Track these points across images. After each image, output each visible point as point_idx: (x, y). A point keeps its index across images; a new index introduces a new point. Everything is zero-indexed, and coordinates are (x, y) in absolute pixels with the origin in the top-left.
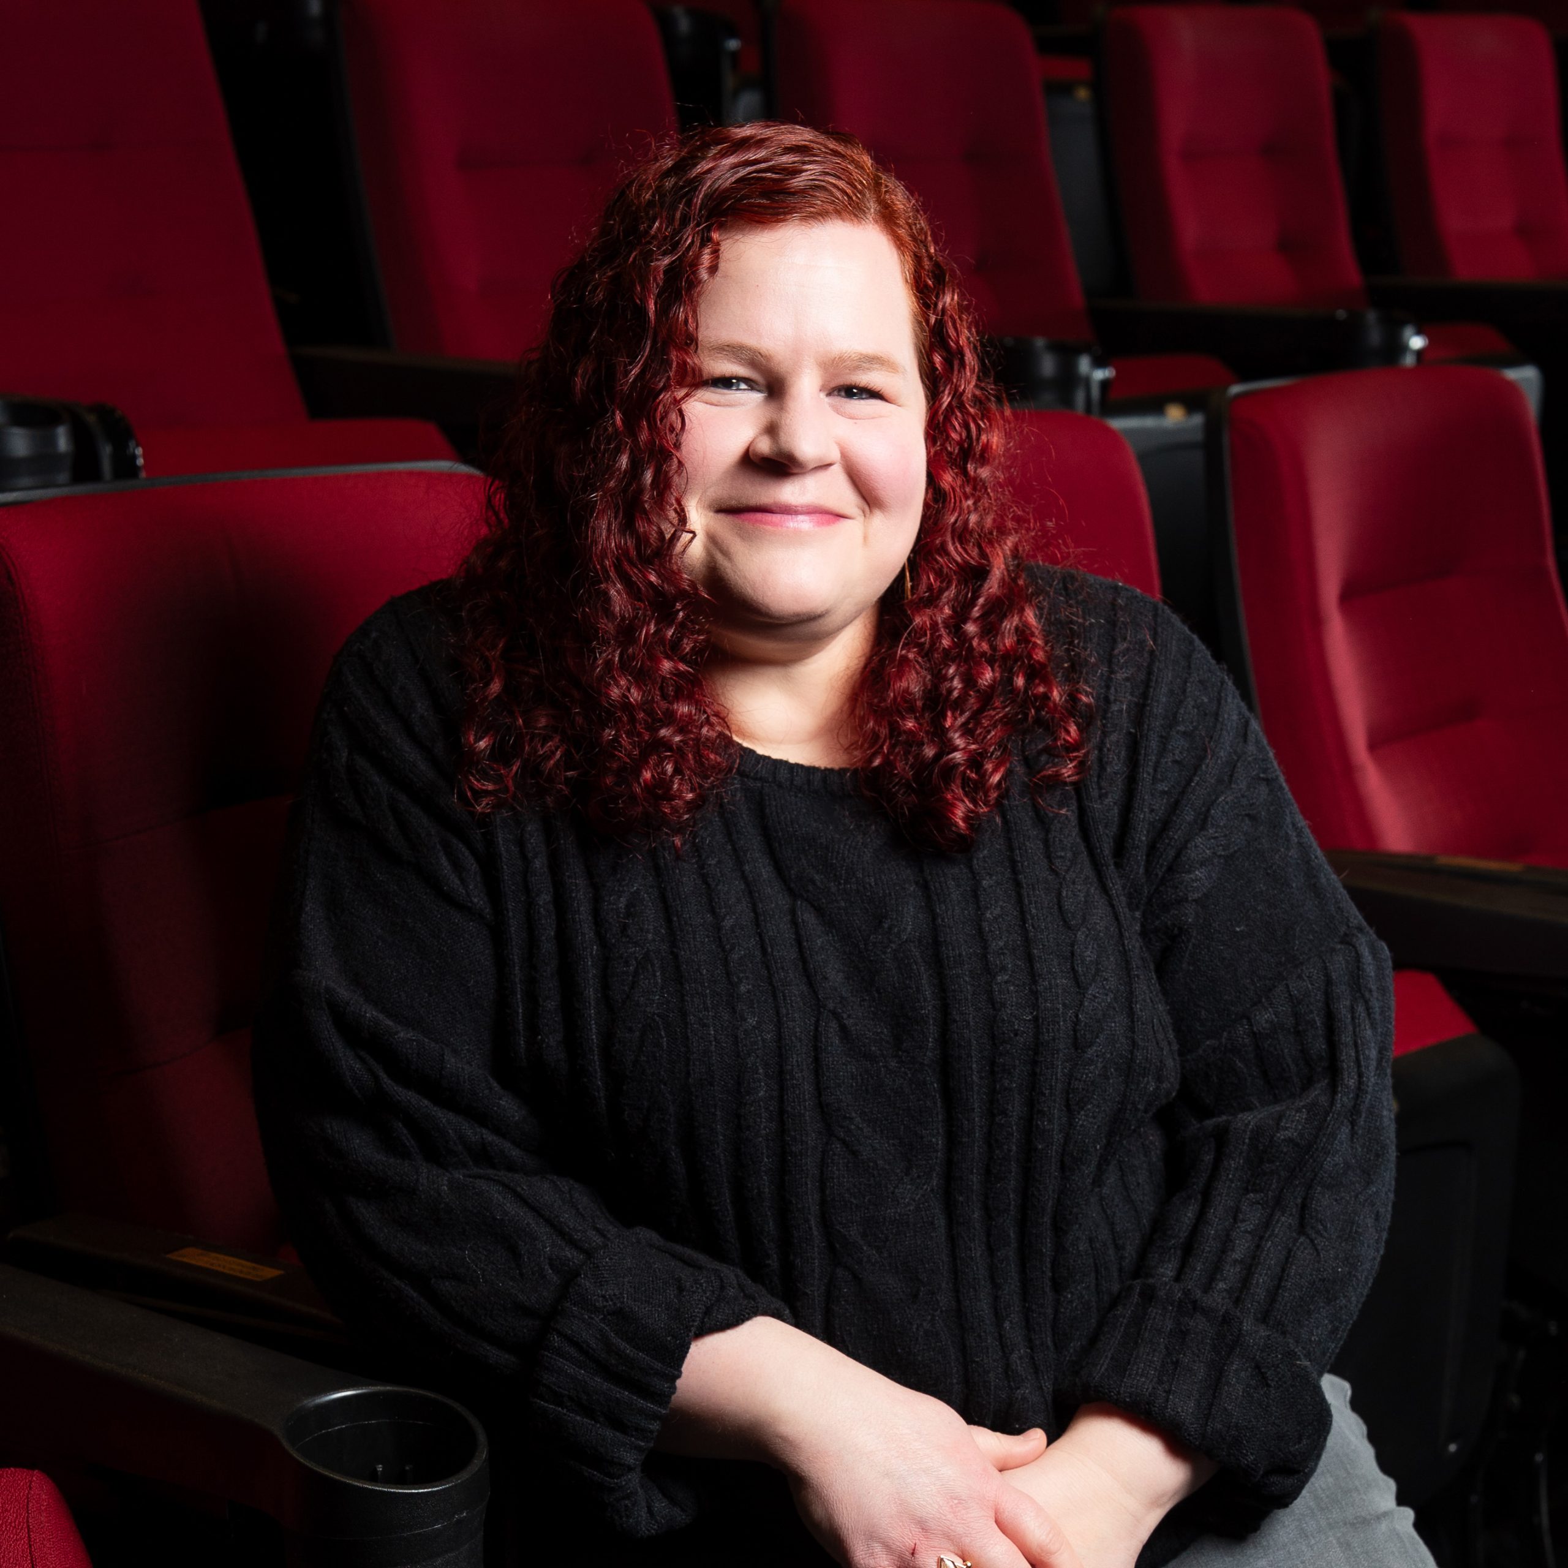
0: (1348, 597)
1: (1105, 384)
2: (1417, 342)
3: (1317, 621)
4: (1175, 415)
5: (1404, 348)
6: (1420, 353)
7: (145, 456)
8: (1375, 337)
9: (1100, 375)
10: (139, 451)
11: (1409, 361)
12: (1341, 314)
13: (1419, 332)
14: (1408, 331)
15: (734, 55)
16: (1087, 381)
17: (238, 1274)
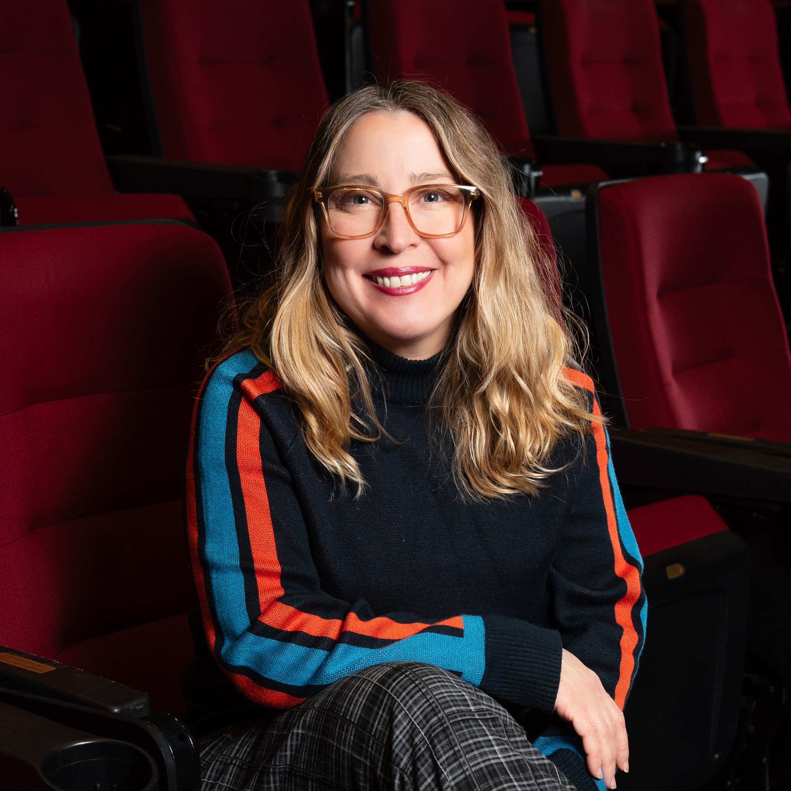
0: (662, 294)
1: (537, 178)
2: (703, 160)
3: (645, 307)
4: (576, 196)
5: (697, 162)
6: (704, 165)
7: (18, 213)
8: (680, 157)
9: (535, 174)
10: (16, 210)
11: (699, 169)
12: (663, 145)
13: (703, 155)
14: (698, 154)
15: (351, 8)
16: (528, 179)
17: (30, 669)
